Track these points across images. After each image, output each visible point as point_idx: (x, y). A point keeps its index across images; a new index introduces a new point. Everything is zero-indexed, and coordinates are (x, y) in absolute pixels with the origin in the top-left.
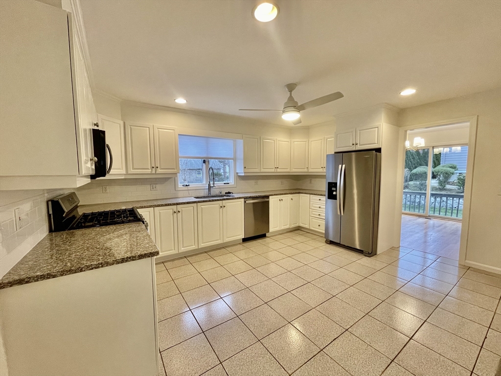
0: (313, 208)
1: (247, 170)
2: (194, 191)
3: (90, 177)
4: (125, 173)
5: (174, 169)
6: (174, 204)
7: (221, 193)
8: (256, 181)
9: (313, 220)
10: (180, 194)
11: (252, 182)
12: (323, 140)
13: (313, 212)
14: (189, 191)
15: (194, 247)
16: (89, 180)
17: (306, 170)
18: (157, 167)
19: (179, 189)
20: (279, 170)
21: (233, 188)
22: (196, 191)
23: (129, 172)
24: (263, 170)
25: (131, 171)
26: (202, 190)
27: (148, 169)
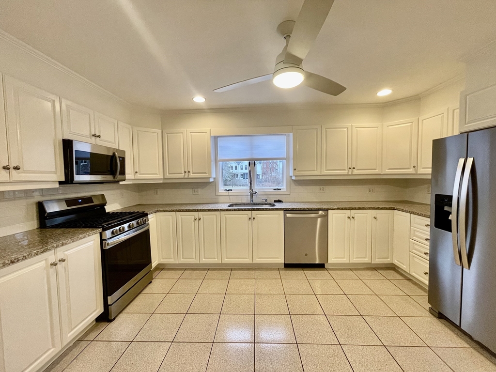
0: (415, 238)
1: (298, 173)
2: (236, 197)
3: (58, 183)
4: (162, 178)
5: (206, 173)
6: (194, 211)
7: (266, 200)
8: (321, 187)
9: (415, 259)
10: (221, 199)
11: (316, 188)
12: (445, 115)
13: (416, 247)
14: (230, 197)
15: (216, 261)
16: (57, 185)
17: (412, 171)
18: (189, 172)
19: (219, 194)
20: (355, 172)
21: (285, 196)
22: (238, 197)
23: (166, 177)
24: (325, 172)
25: (168, 175)
26: (245, 196)
27: (181, 173)
